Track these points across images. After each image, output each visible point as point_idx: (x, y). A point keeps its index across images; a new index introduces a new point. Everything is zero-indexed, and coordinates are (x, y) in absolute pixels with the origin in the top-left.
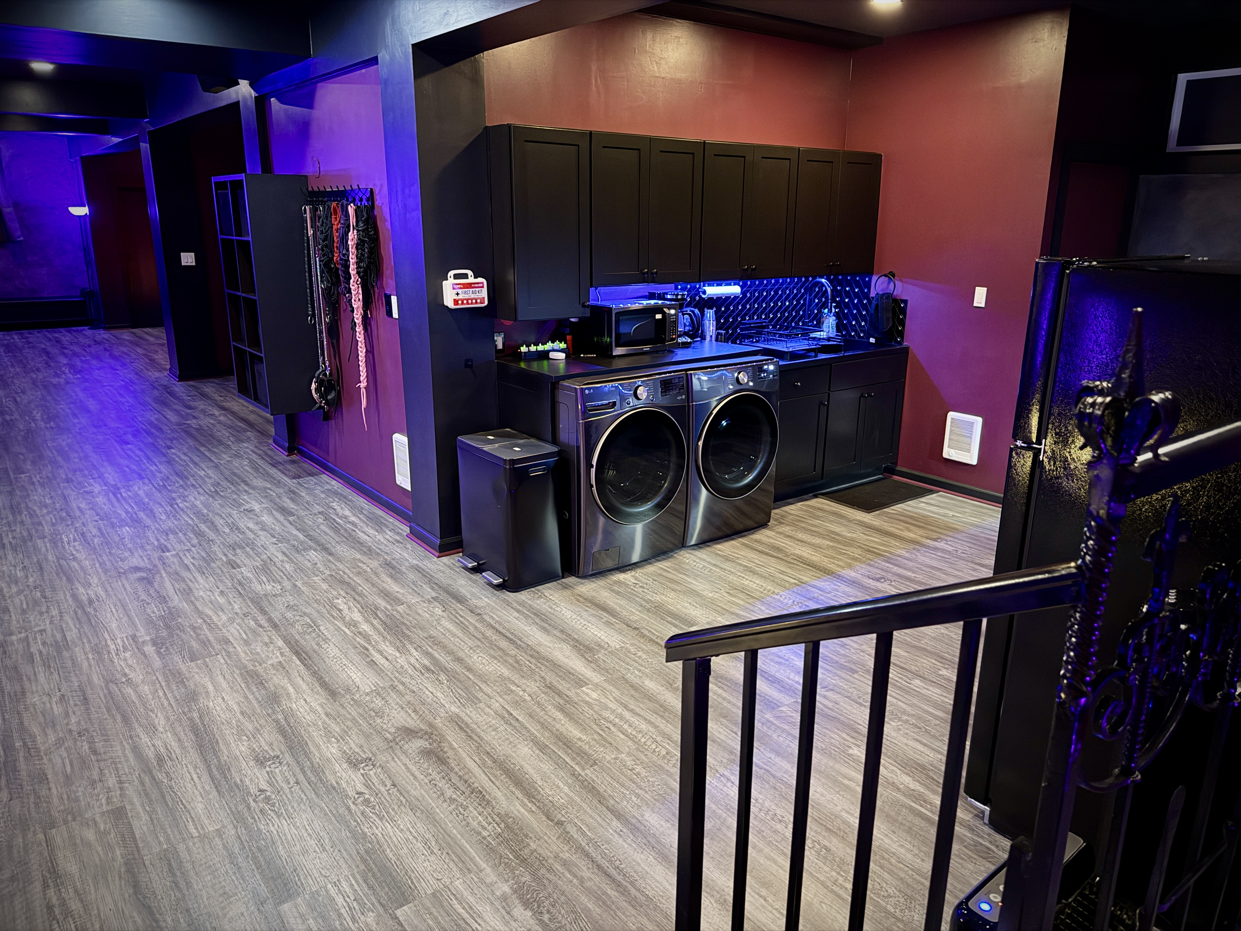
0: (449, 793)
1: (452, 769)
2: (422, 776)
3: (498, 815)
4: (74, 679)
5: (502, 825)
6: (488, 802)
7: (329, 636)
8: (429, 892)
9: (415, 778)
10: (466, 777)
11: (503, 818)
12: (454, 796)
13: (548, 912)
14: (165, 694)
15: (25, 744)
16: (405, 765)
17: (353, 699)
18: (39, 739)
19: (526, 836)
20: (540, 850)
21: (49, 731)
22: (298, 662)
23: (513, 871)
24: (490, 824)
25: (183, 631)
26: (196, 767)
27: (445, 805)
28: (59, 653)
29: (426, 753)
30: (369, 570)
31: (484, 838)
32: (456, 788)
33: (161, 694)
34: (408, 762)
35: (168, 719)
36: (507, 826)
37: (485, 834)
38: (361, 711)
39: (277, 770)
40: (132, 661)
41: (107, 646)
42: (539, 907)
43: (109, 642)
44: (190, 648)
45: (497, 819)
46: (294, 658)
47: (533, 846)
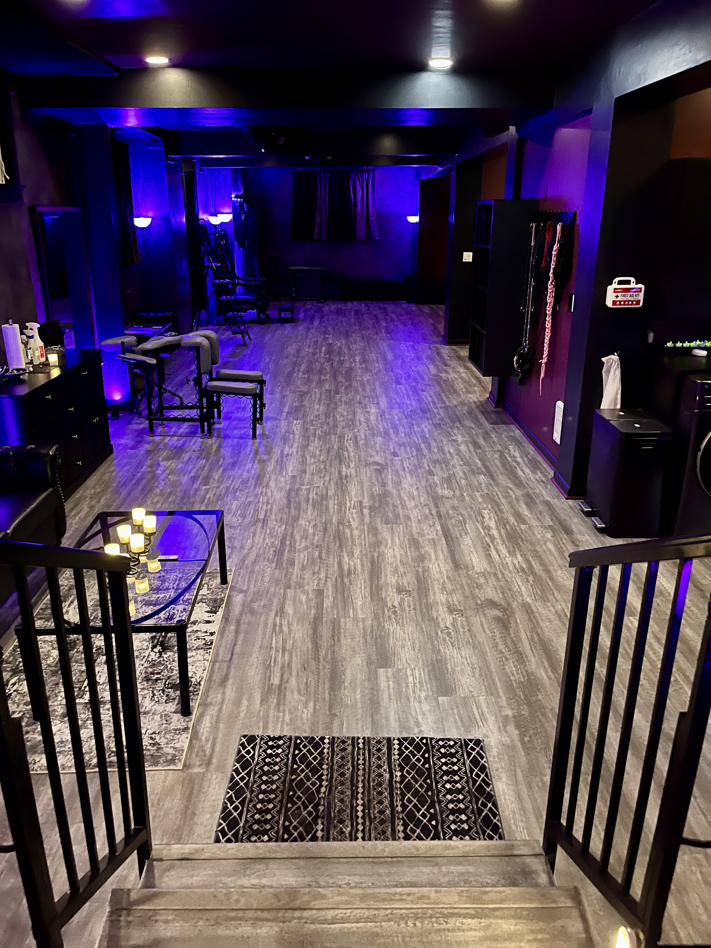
0: (501, 647)
1: (510, 634)
2: (489, 632)
3: (527, 671)
4: (324, 517)
5: (526, 678)
6: (524, 661)
7: (469, 532)
8: (462, 695)
9: (484, 631)
10: (516, 642)
11: (529, 674)
12: (503, 650)
13: (530, 737)
14: (365, 538)
15: (291, 543)
16: (482, 622)
17: (467, 573)
18: (298, 543)
19: (539, 690)
20: (543, 701)
21: (303, 540)
22: (444, 542)
23: (519, 705)
24: (518, 674)
25: (387, 506)
26: (365, 583)
27: (495, 653)
28: (322, 501)
29: (497, 619)
30: (514, 496)
31: (511, 680)
32: (507, 647)
33: (363, 537)
34: (484, 621)
35: (361, 552)
36: (529, 679)
37: (512, 678)
38: (469, 582)
39: (406, 599)
40: (355, 515)
41: (346, 504)
42: (525, 731)
43: (348, 502)
44: (388, 516)
45: (525, 674)
46: (443, 538)
47: (540, 697)
